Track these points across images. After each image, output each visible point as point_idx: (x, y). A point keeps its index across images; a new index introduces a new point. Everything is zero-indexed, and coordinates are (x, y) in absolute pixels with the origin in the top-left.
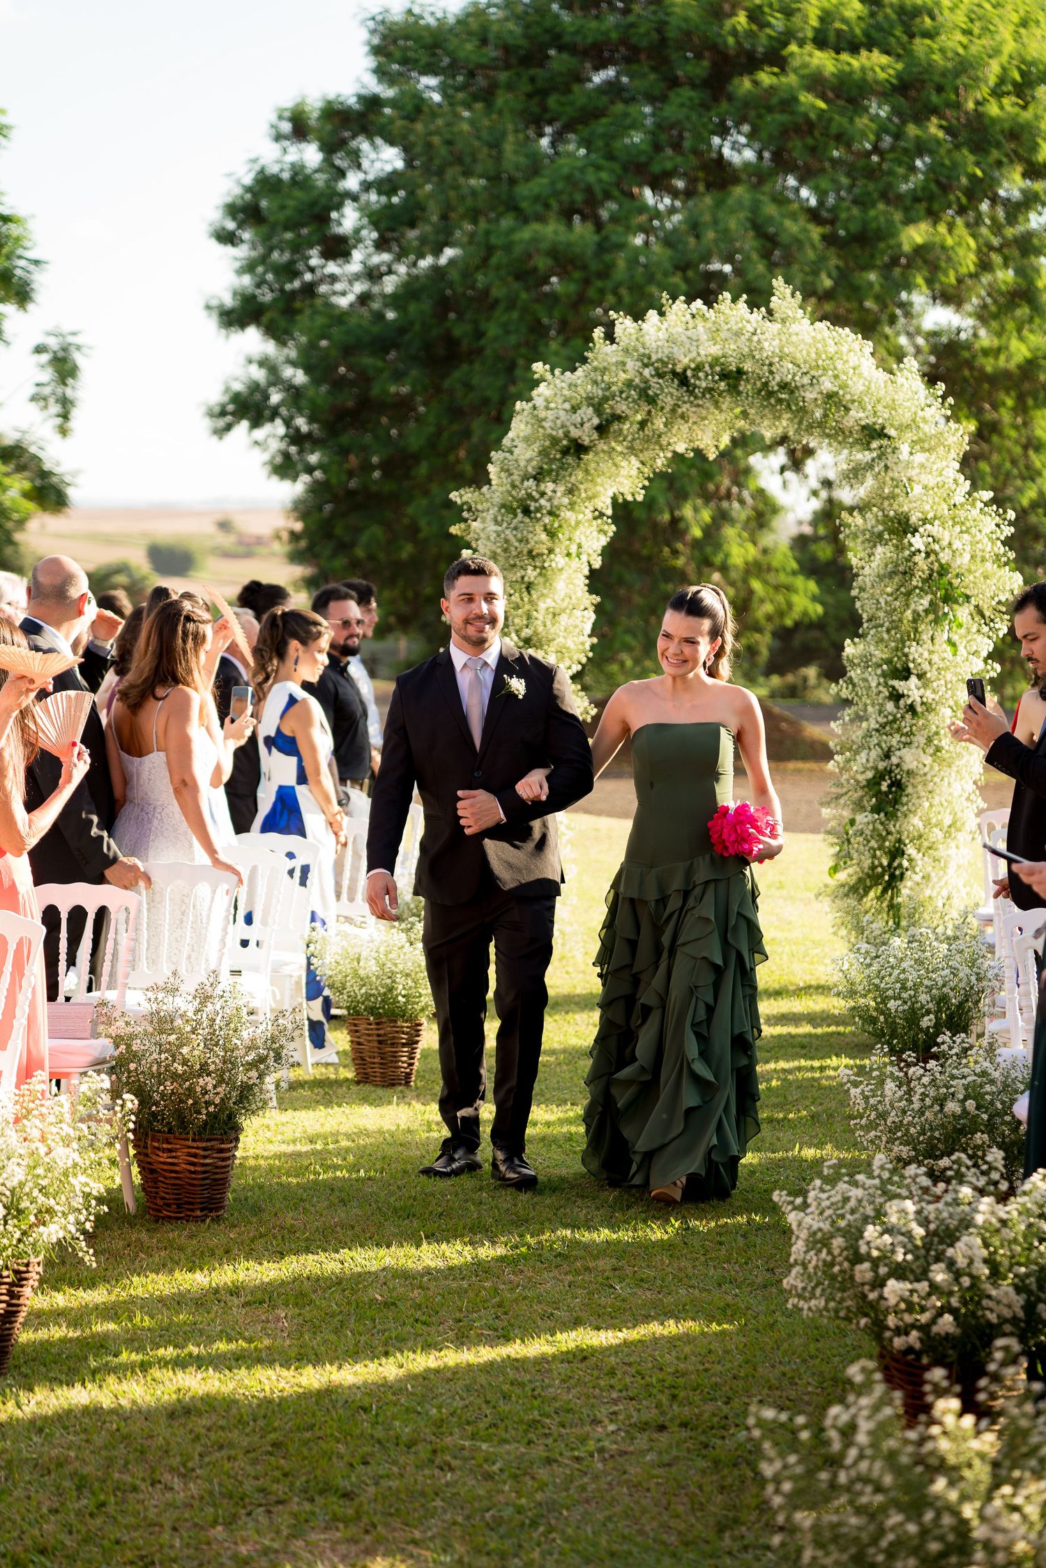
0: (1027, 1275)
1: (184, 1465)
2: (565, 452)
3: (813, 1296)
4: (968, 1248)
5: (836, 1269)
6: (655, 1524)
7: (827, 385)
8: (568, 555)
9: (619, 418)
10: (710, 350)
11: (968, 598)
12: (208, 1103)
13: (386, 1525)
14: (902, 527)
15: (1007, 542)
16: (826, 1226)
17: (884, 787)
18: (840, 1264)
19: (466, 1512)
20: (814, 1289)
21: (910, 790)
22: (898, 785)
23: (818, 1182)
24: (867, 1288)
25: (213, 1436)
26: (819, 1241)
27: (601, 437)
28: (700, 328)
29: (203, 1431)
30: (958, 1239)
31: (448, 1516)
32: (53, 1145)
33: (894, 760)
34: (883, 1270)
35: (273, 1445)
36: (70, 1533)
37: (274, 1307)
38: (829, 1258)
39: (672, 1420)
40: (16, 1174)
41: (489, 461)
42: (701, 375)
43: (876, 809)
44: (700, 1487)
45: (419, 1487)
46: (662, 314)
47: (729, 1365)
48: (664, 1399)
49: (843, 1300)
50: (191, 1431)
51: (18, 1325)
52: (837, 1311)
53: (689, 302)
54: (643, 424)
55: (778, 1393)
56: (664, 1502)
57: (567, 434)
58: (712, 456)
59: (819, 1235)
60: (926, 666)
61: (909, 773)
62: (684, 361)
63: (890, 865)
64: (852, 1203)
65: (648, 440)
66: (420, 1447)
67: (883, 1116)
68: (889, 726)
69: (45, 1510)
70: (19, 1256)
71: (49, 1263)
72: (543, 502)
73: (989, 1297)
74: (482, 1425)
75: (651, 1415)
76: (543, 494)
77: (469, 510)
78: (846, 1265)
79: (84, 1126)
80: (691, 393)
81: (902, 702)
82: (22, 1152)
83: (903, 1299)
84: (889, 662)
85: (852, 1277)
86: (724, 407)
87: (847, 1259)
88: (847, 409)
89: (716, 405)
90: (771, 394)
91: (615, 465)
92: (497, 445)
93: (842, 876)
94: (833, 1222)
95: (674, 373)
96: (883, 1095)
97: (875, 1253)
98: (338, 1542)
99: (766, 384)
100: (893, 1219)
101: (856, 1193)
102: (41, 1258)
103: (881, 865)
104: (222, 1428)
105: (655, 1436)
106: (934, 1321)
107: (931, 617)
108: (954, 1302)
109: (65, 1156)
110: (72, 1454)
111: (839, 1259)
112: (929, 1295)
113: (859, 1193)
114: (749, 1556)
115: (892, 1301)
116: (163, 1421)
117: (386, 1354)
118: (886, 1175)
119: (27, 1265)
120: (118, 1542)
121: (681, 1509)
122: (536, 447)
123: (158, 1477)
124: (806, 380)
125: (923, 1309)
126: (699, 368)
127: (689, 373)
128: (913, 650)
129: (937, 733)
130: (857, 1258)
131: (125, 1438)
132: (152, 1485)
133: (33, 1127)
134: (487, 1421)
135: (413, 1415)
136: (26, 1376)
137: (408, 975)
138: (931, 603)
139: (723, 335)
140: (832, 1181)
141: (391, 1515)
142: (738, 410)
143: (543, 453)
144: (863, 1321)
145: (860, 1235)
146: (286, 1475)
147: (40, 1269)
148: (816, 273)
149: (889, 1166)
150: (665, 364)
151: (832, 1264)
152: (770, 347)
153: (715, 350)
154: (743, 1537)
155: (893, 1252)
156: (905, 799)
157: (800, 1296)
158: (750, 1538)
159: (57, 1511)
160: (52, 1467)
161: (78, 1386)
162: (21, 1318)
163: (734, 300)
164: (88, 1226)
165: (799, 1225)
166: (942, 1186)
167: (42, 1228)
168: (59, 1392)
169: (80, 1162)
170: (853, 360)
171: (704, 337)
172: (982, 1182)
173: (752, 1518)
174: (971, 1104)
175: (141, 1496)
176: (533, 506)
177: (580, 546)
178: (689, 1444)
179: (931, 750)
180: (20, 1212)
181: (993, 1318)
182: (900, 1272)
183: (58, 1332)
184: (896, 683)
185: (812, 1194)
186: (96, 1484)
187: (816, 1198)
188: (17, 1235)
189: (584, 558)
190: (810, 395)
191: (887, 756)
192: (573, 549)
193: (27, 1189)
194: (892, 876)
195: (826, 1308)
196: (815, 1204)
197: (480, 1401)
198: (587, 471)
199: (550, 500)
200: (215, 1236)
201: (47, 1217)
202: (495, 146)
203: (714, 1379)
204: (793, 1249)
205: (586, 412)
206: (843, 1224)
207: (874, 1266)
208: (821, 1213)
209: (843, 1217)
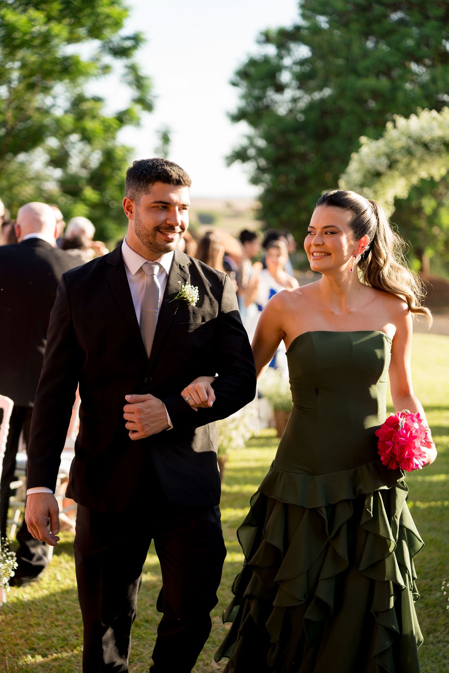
2: (373, 176)
9: (397, 161)
10: (438, 133)
27: (389, 170)
41: (340, 178)
42: (434, 143)
46: (418, 117)
53: (429, 111)
54: (407, 165)
57: (374, 169)
58: (437, 178)
62: (427, 137)
65: (409, 171)
86: (444, 157)
91: (395, 181)
92: (344, 171)
95: (422, 142)
114: (441, 645)
122: (362, 173)
126: (433, 141)
143: (364, 176)
153: (441, 133)
173: (443, 629)
198: (382, 184)
202: (348, 45)
203: (427, 570)
205: (384, 158)
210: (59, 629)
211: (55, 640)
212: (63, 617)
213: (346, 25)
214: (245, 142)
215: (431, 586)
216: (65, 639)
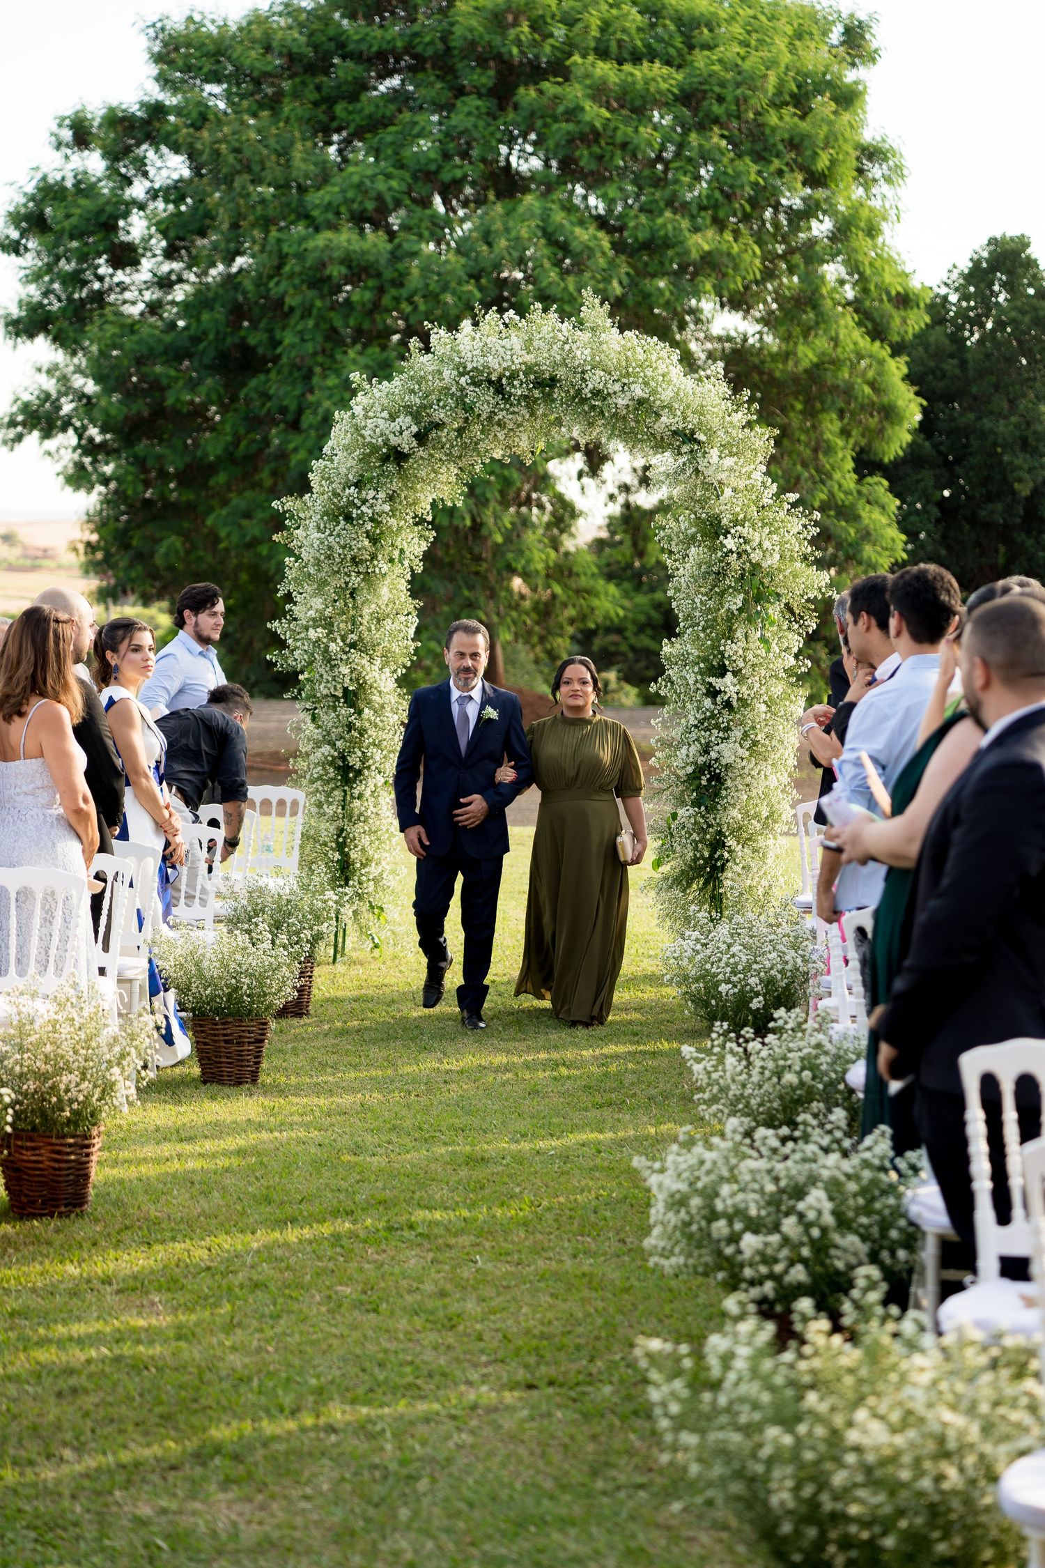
0: (871, 1226)
1: (77, 1439)
2: (385, 459)
3: (672, 1253)
4: (817, 1201)
5: (694, 1228)
6: (532, 1472)
7: (638, 391)
8: (391, 561)
9: (439, 426)
11: (778, 595)
12: (71, 1101)
14: (713, 529)
15: (813, 542)
16: (683, 1187)
17: (704, 782)
18: (698, 1223)
19: (353, 1469)
20: (673, 1247)
21: (729, 783)
22: (717, 779)
23: (675, 1148)
24: (723, 1244)
25: (102, 1413)
26: (679, 1202)
27: (420, 445)
28: (514, 338)
29: (91, 1407)
30: (806, 1194)
31: (336, 1474)
33: (713, 755)
37: (147, 1293)
38: (687, 1218)
39: (541, 1378)
43: (697, 803)
44: (572, 1438)
45: (305, 1449)
46: (476, 324)
47: (590, 1327)
48: (532, 1360)
49: (700, 1256)
50: (80, 1408)
52: (695, 1267)
54: (460, 431)
56: (538, 1451)
57: (386, 442)
58: (529, 460)
59: (678, 1196)
60: (741, 664)
61: (728, 767)
63: (711, 856)
64: (708, 1165)
65: (465, 447)
67: (724, 1090)
68: (707, 722)
72: (364, 508)
73: (836, 1247)
74: (361, 1391)
75: (521, 1375)
76: (364, 502)
77: (292, 517)
78: (703, 1223)
80: (507, 400)
81: (719, 699)
83: (759, 1252)
84: (705, 660)
85: (709, 1235)
86: (540, 413)
87: (704, 1217)
88: (658, 415)
89: (532, 414)
90: (584, 401)
93: (666, 869)
94: (691, 1184)
95: (490, 382)
96: (724, 1071)
97: (731, 1210)
99: (579, 392)
100: (747, 1178)
101: (709, 1156)
103: (702, 857)
104: (111, 1405)
105: (526, 1394)
106: (786, 1272)
107: (744, 615)
108: (805, 1252)
111: (697, 1218)
112: (781, 1246)
113: (714, 1155)
115: (747, 1254)
116: (52, 1400)
118: (738, 1138)
123: (53, 1450)
124: (617, 387)
125: (776, 1261)
126: (514, 376)
127: (504, 381)
128: (730, 649)
129: (753, 728)
130: (713, 1216)
131: (15, 1417)
132: (48, 1458)
134: (366, 1387)
135: (294, 1386)
137: (251, 975)
138: (745, 601)
139: (536, 343)
140: (689, 1144)
141: (280, 1475)
142: (552, 417)
143: (363, 460)
144: (721, 1275)
145: (717, 1194)
148: (607, 280)
149: (741, 1129)
150: (480, 372)
151: (690, 1223)
152: (582, 354)
153: (529, 358)
154: (614, 1479)
155: (747, 1208)
156: (724, 793)
157: (662, 1255)
158: (622, 1478)
163: (545, 310)
165: (660, 1186)
166: (790, 1145)
170: (662, 368)
171: (517, 347)
172: (825, 1141)
174: (807, 1075)
176: (355, 513)
177: (402, 551)
178: (558, 1400)
179: (747, 744)
181: (840, 1265)
182: (755, 1226)
184: (712, 680)
185: (670, 1158)
187: (674, 1162)
189: (406, 563)
190: (622, 402)
191: (706, 750)
192: (396, 555)
194: (714, 868)
195: (686, 1265)
196: (672, 1167)
197: (356, 1370)
199: (371, 507)
200: (81, 1229)
202: (284, 154)
203: (577, 1340)
204: (653, 1211)
205: (405, 420)
206: (700, 1185)
207: (730, 1223)
208: (679, 1175)
209: (698, 1178)
213: (272, 105)
215: (591, 1374)
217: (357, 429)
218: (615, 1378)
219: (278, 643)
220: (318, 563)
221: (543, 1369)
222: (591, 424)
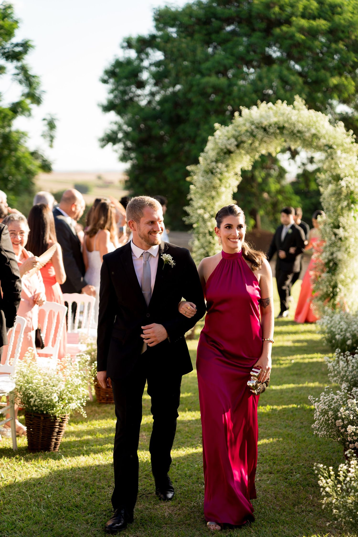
2: (225, 153)
3: (322, 430)
5: (330, 421)
7: (313, 131)
8: (226, 187)
9: (243, 142)
10: (274, 120)
13: (185, 501)
14: (337, 178)
16: (326, 408)
17: (331, 264)
18: (332, 420)
20: (322, 428)
21: (340, 265)
22: (336, 263)
23: (323, 393)
24: (340, 428)
26: (324, 413)
27: (237, 148)
28: (271, 112)
32: (73, 377)
33: (335, 255)
34: (346, 422)
35: (146, 475)
36: (85, 501)
38: (327, 418)
39: (275, 470)
40: (62, 386)
41: (200, 156)
42: (271, 127)
44: (286, 492)
46: (258, 107)
47: (291, 453)
48: (271, 464)
49: (332, 432)
51: (61, 435)
52: (330, 435)
53: (267, 103)
54: (251, 144)
55: (308, 462)
57: (226, 148)
58: (274, 155)
59: (324, 410)
60: (345, 224)
61: (340, 260)
62: (265, 123)
63: (333, 290)
64: (335, 400)
65: (252, 149)
66: (194, 477)
67: (339, 372)
68: (333, 244)
69: (76, 494)
70: (63, 413)
71: (71, 416)
72: (218, 170)
75: (268, 468)
76: (217, 167)
77: (193, 172)
78: (333, 420)
79: (82, 372)
80: (267, 134)
81: (337, 236)
82: (64, 380)
83: (353, 432)
84: (333, 223)
85: (335, 424)
86: (278, 138)
87: (333, 418)
88: (320, 139)
89: (276, 137)
90: (294, 134)
91: (242, 157)
92: (202, 151)
94: (329, 406)
95: (262, 127)
96: (339, 366)
97: (344, 416)
98: (170, 506)
99: (292, 131)
100: (350, 405)
101: (335, 397)
102: (69, 414)
103: (330, 290)
105: (270, 475)
107: (347, 208)
109: (78, 381)
110: (83, 476)
111: (331, 418)
113: (338, 397)
115: (350, 432)
117: (179, 447)
118: (346, 391)
119: (65, 416)
120: (100, 504)
121: (280, 499)
122: (216, 152)
124: (306, 129)
126: (270, 125)
127: (267, 127)
128: (342, 219)
129: (349, 246)
130: (337, 418)
131: (98, 472)
132: (109, 487)
133: (68, 372)
135: (190, 467)
136: (65, 452)
138: (348, 203)
139: (278, 114)
140: (328, 393)
142: (283, 139)
143: (218, 154)
144: (339, 439)
145: (339, 411)
146: (151, 485)
147: (69, 418)
149: (347, 388)
150: (259, 124)
151: (329, 421)
152: (294, 118)
153: (276, 119)
155: (349, 416)
156: (338, 268)
157: (318, 430)
158: (304, 508)
159: (79, 494)
160: (77, 480)
161: (82, 456)
162: (62, 433)
163: (282, 103)
164: (84, 404)
165: (318, 406)
167: (70, 404)
168: (75, 457)
169: (81, 383)
170: (322, 123)
171: (272, 115)
173: (304, 502)
175: (106, 491)
176: (214, 171)
177: (230, 184)
178: (281, 478)
179: (347, 252)
180: (63, 399)
182: (352, 423)
183: (73, 439)
184: (336, 231)
185: (322, 397)
186: (91, 486)
188: (62, 406)
189: (231, 188)
190: (307, 135)
191: (332, 254)
192: (228, 185)
193: (65, 392)
195: (326, 434)
196: (322, 400)
198: (232, 160)
199: (220, 169)
201: (71, 401)
202: (194, 51)
203: (287, 457)
204: (315, 415)
205: (233, 140)
206: (332, 407)
207: (343, 421)
208: (325, 403)
209: (332, 405)
210: (7, 516)
211: (5, 524)
212: (10, 506)
213: (191, 35)
214: (115, 128)
215: (292, 470)
216: (13, 523)
217: (216, 143)
218: (300, 472)
219: (186, 214)
220: (201, 188)
221: (275, 467)
222: (296, 141)
